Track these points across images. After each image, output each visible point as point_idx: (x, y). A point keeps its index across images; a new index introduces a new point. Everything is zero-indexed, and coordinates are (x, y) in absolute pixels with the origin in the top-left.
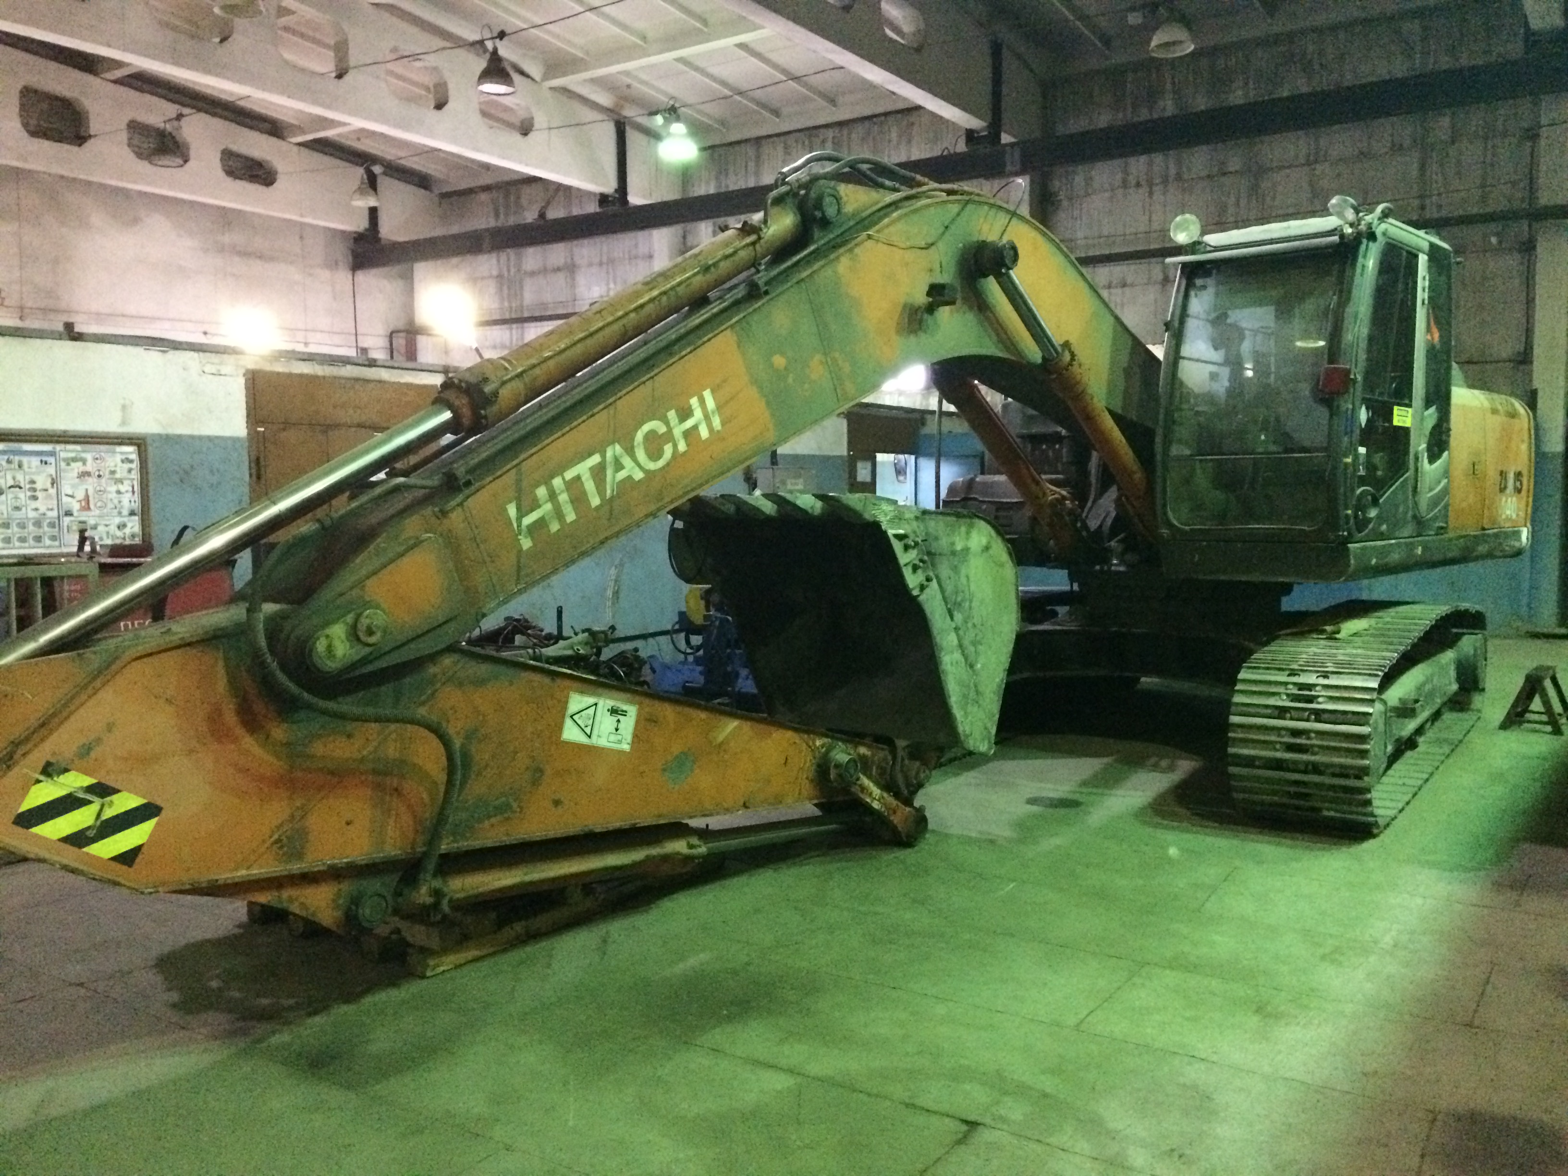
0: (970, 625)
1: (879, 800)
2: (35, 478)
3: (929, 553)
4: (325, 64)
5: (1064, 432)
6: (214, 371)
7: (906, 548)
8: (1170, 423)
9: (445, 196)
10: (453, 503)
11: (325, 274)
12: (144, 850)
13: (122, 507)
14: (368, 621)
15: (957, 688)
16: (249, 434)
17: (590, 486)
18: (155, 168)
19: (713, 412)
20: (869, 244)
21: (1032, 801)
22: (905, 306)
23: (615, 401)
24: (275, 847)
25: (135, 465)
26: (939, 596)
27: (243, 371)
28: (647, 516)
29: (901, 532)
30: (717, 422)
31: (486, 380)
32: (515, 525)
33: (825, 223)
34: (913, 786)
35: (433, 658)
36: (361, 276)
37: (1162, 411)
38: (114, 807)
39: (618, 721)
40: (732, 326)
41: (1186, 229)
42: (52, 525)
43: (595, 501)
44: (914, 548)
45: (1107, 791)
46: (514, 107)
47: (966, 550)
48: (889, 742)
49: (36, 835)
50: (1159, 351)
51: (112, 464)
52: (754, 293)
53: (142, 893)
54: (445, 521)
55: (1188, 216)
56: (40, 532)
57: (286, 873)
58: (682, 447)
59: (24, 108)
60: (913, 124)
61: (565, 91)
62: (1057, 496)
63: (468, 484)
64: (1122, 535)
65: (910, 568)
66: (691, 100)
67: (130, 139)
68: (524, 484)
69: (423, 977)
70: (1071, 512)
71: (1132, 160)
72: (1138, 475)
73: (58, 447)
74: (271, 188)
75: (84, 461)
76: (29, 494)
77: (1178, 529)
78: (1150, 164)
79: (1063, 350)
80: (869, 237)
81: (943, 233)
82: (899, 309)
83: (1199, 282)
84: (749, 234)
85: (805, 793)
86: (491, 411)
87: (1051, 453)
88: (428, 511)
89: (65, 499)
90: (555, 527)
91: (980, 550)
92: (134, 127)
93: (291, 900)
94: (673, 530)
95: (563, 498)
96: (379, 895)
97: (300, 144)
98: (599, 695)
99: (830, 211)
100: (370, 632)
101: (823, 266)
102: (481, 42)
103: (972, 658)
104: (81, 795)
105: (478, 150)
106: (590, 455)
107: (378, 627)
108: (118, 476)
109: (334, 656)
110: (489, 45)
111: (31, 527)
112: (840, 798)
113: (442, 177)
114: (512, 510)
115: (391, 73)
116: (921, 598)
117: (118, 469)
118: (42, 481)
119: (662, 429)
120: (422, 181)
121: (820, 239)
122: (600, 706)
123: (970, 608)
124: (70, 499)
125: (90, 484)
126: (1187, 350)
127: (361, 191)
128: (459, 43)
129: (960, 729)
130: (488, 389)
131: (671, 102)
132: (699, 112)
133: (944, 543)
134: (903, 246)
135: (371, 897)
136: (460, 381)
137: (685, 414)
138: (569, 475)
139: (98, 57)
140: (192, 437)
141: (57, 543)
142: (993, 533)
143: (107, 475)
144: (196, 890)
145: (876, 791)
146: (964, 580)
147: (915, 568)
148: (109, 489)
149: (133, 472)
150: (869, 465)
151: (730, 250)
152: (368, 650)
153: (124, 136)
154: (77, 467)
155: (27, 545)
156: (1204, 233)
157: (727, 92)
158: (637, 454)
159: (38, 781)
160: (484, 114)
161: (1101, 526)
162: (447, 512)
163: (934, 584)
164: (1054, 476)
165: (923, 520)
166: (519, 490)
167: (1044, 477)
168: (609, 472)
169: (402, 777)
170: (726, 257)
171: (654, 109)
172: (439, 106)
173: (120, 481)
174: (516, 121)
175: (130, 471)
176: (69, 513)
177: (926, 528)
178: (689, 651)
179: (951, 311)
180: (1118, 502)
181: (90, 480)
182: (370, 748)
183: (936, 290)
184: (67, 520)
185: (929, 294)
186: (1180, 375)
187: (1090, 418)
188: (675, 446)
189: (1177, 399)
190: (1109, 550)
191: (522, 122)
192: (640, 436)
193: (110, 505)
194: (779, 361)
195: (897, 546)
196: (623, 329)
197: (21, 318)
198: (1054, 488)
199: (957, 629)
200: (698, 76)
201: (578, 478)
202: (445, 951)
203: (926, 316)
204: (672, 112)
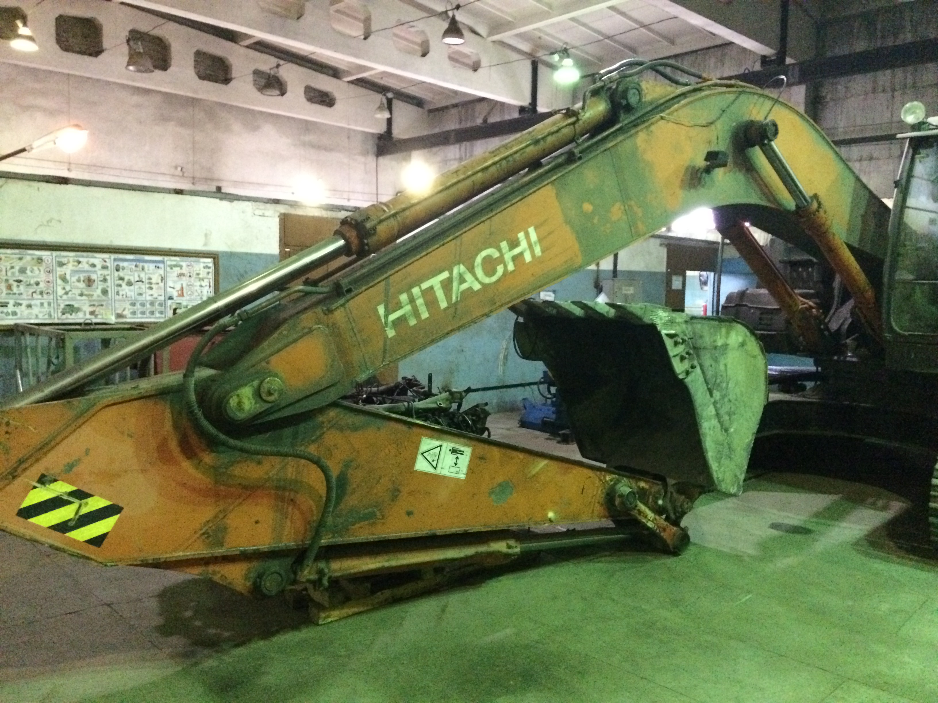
0: (726, 400)
1: (652, 521)
2: (151, 276)
3: (695, 348)
4: (358, 31)
5: (815, 260)
6: (261, 214)
7: (676, 344)
8: (896, 255)
9: (430, 111)
10: (336, 305)
11: (361, 159)
12: (108, 536)
13: (203, 295)
14: (269, 385)
15: (713, 446)
16: (280, 252)
17: (440, 294)
18: (266, 97)
19: (535, 243)
20: (662, 123)
21: (775, 526)
22: (687, 169)
23: (462, 234)
24: (203, 537)
25: (212, 270)
26: (701, 379)
27: (278, 214)
28: (483, 315)
29: (673, 332)
30: (538, 250)
31: (368, 218)
32: (383, 320)
33: (629, 109)
34: (678, 512)
35: (321, 410)
36: (381, 160)
37: (890, 246)
38: (88, 506)
39: (457, 458)
40: (552, 182)
41: (913, 113)
42: (160, 305)
43: (443, 304)
44: (682, 344)
45: (832, 523)
46: (469, 54)
47: (726, 346)
48: (662, 479)
49: (34, 525)
50: (889, 203)
51: (198, 269)
52: (571, 158)
53: (106, 566)
54: (330, 316)
55: (915, 103)
56: (153, 309)
57: (210, 555)
58: (511, 267)
59: (197, 64)
60: (725, 55)
61: (502, 43)
62: (805, 306)
63: (349, 291)
64: (857, 335)
65: (678, 359)
66: (578, 43)
67: (255, 81)
68: (392, 290)
69: (318, 625)
70: (816, 318)
71: (880, 73)
72: (870, 294)
73: (166, 258)
74: (332, 108)
75: (181, 267)
76: (148, 286)
77: (899, 334)
78: (893, 76)
79: (812, 200)
80: (662, 118)
81: (721, 115)
82: (683, 171)
83: (923, 152)
84: (570, 117)
85: (596, 513)
86: (372, 241)
87: (805, 274)
88: (319, 310)
89: (169, 290)
90: (413, 322)
91: (736, 345)
92: (257, 73)
93: (214, 573)
94: (517, 323)
95: (420, 302)
96: (277, 573)
97: (349, 82)
98: (444, 440)
99: (633, 99)
100: (270, 393)
101: (624, 140)
102: (446, 12)
103: (727, 424)
104: (65, 497)
105: (447, 81)
106: (441, 271)
107: (275, 391)
108: (201, 276)
109: (243, 410)
110: (450, 14)
111: (148, 306)
112: (624, 518)
113: (429, 99)
114: (381, 310)
115: (395, 35)
116: (686, 380)
117: (201, 272)
118: (156, 278)
119: (496, 254)
120: (418, 102)
121: (625, 120)
122: (444, 448)
123: (727, 388)
124: (172, 290)
125: (185, 281)
126: (911, 202)
127: (380, 108)
128: (432, 13)
129: (715, 475)
130: (368, 225)
131: (565, 46)
132: (582, 51)
133: (707, 341)
134: (690, 125)
135: (272, 573)
136: (352, 219)
137: (514, 244)
138: (425, 285)
139: (239, 32)
140: (247, 254)
141: (163, 316)
142: (748, 334)
143: (195, 276)
144: (145, 564)
145: (651, 515)
146: (722, 367)
147: (682, 359)
148: (195, 284)
149: (210, 274)
150: (681, 279)
151: (555, 128)
152: (270, 405)
153: (250, 78)
154: (177, 270)
155: (145, 316)
156: (927, 116)
157: (601, 38)
158: (477, 272)
159: (35, 487)
160: (451, 58)
161: (839, 329)
162: (332, 311)
163: (698, 370)
164: (804, 291)
165: (691, 324)
166: (386, 295)
167: (797, 291)
168: (455, 284)
169: (297, 492)
170: (552, 133)
171: (553, 51)
172: (424, 55)
173: (203, 280)
174: (470, 62)
175: (208, 273)
176: (171, 298)
177: (694, 329)
178: (549, 396)
179: (725, 173)
180: (853, 313)
181: (184, 278)
182: (274, 472)
183: (711, 156)
184: (170, 302)
185: (706, 159)
186: (905, 219)
187: (831, 250)
188: (505, 266)
189: (902, 237)
190: (845, 345)
191: (474, 63)
192: (479, 259)
193: (196, 294)
194: (588, 207)
195: (669, 343)
196: (472, 184)
197: (193, 184)
198: (804, 300)
199: (715, 403)
200: (583, 29)
201: (431, 288)
202: (333, 607)
203: (704, 175)
204: (565, 52)
